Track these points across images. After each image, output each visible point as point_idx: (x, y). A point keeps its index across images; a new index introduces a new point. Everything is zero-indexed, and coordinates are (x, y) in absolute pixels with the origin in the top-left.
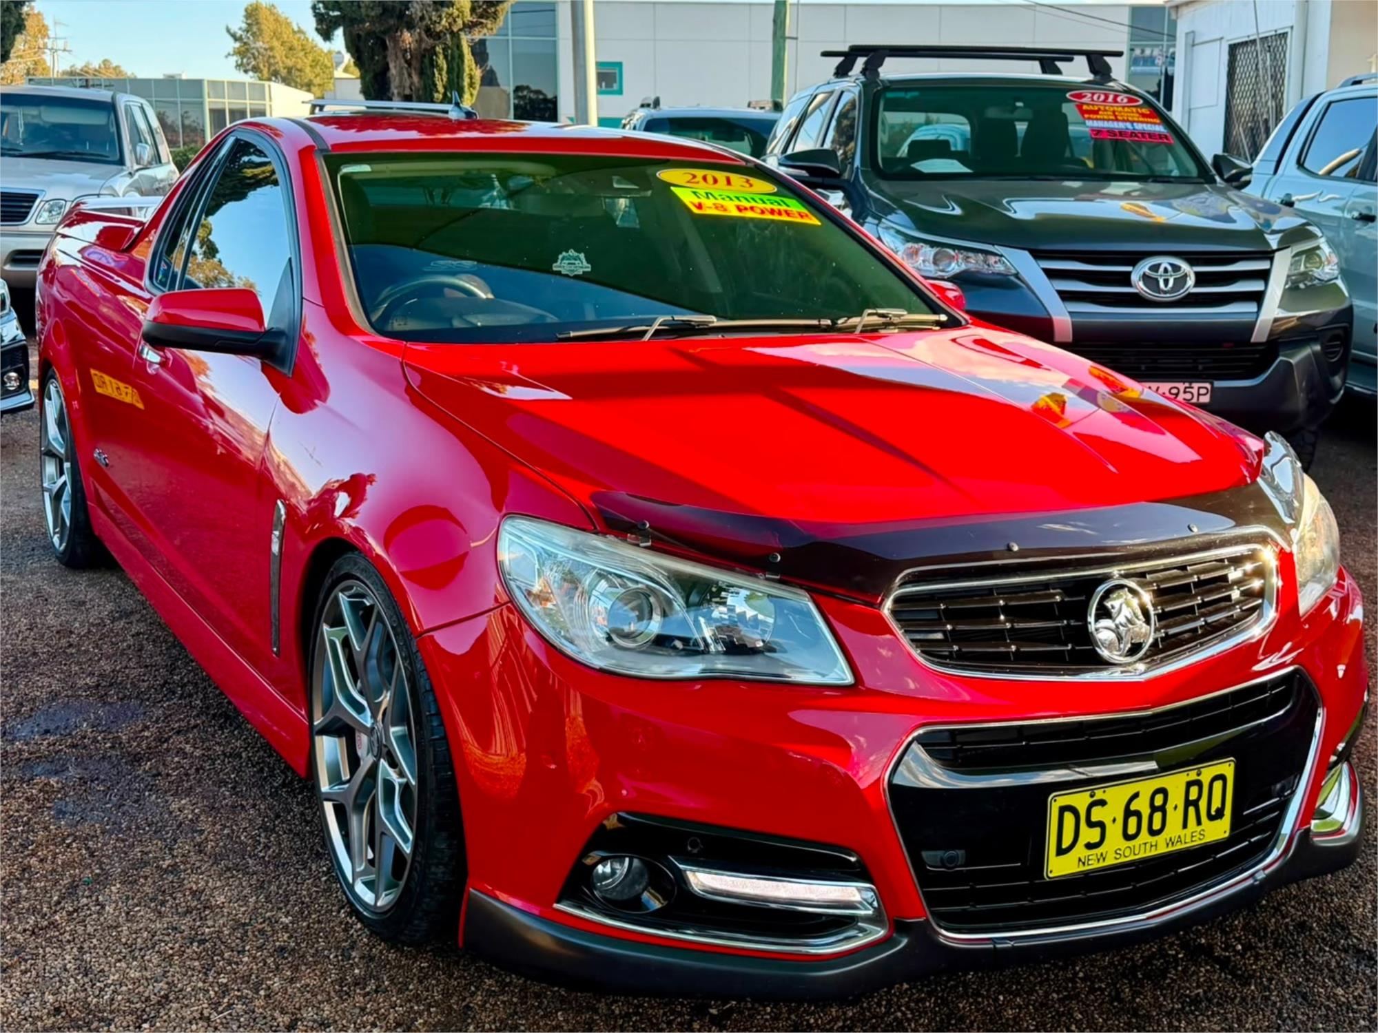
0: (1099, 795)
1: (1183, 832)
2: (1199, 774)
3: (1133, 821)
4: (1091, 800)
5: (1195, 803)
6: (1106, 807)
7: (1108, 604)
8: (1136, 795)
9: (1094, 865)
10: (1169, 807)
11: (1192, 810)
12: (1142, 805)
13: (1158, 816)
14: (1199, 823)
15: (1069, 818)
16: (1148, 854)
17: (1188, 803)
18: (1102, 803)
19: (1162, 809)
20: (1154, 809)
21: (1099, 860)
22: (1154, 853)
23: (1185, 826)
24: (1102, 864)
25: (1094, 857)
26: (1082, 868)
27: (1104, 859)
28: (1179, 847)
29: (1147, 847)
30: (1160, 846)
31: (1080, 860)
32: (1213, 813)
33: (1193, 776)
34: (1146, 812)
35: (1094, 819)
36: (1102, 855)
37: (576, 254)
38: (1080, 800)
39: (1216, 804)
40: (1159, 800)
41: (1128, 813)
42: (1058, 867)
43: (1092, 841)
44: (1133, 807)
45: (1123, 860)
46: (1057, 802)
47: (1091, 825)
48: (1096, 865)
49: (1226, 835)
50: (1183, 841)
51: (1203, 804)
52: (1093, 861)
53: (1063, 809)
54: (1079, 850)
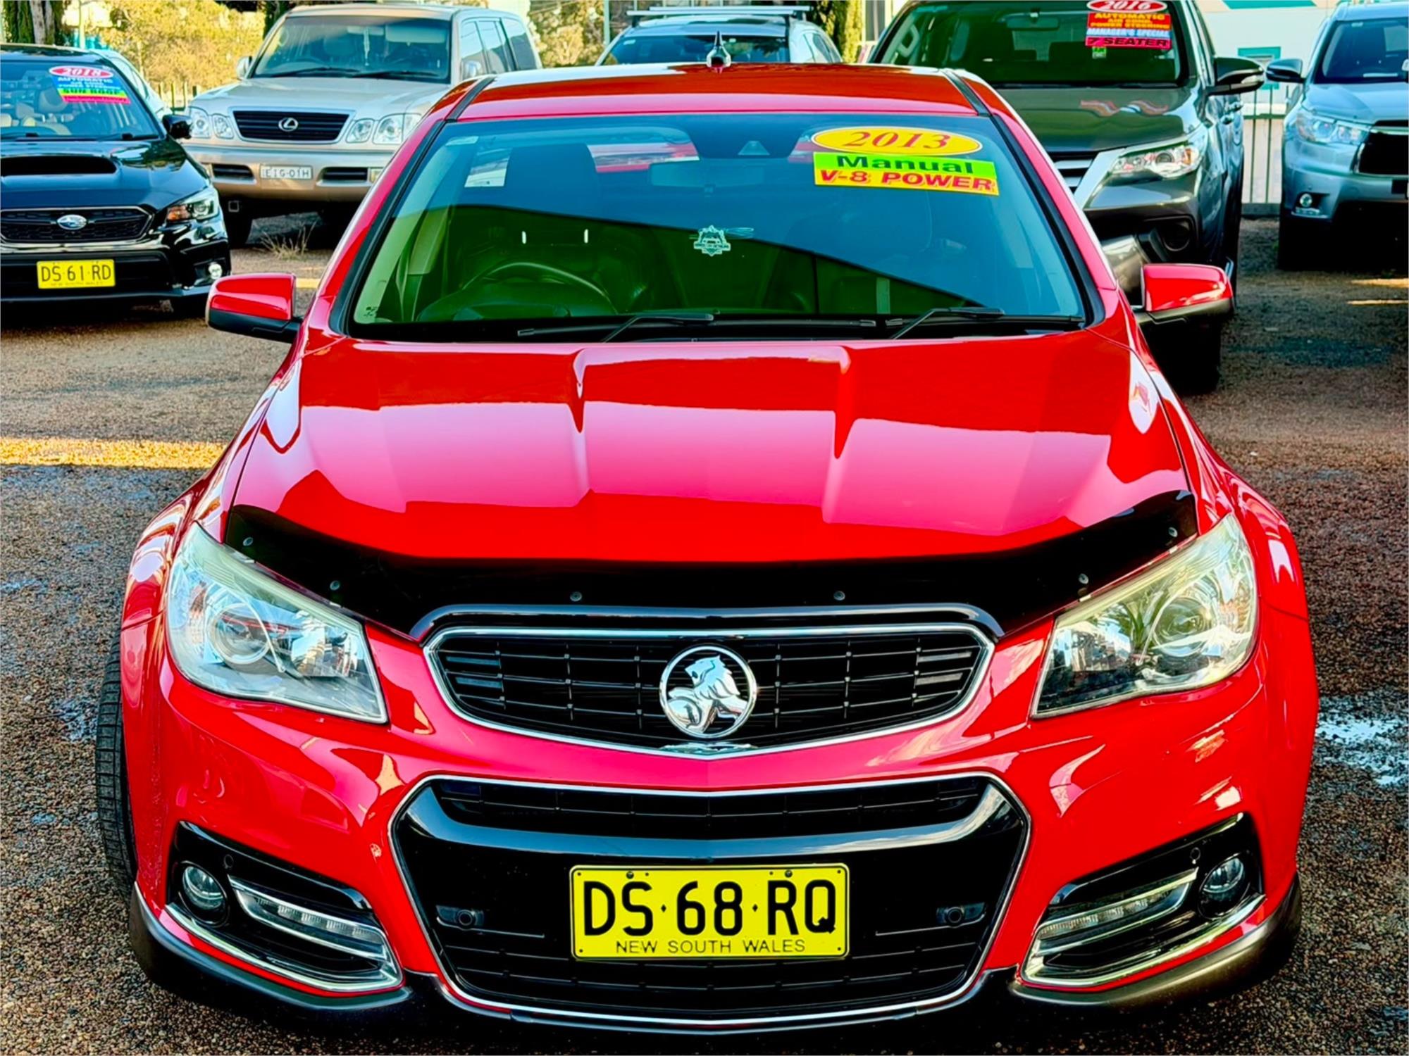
0: (639, 876)
1: (769, 939)
2: (789, 875)
3: (691, 912)
4: (628, 881)
5: (787, 908)
6: (649, 892)
7: (689, 670)
8: (693, 885)
9: (638, 953)
10: (745, 906)
11: (780, 916)
12: (704, 896)
13: (729, 914)
14: (794, 930)
15: (598, 897)
16: (719, 954)
17: (773, 906)
18: (645, 887)
19: (735, 905)
20: (721, 905)
21: (646, 949)
22: (725, 953)
23: (772, 930)
24: (650, 954)
25: (639, 945)
26: (622, 954)
27: (653, 949)
28: (765, 954)
29: (709, 945)
30: (736, 948)
31: (619, 944)
32: (816, 922)
33: (779, 875)
34: (710, 908)
35: (634, 902)
36: (649, 944)
37: (716, 231)
38: (615, 879)
39: (820, 912)
40: (728, 895)
41: (683, 904)
42: (586, 947)
43: (634, 926)
44: (690, 897)
45: (680, 954)
46: (580, 877)
47: (629, 907)
48: (642, 954)
49: (841, 953)
50: (770, 948)
51: (799, 910)
52: (638, 949)
53: (589, 886)
54: (617, 932)
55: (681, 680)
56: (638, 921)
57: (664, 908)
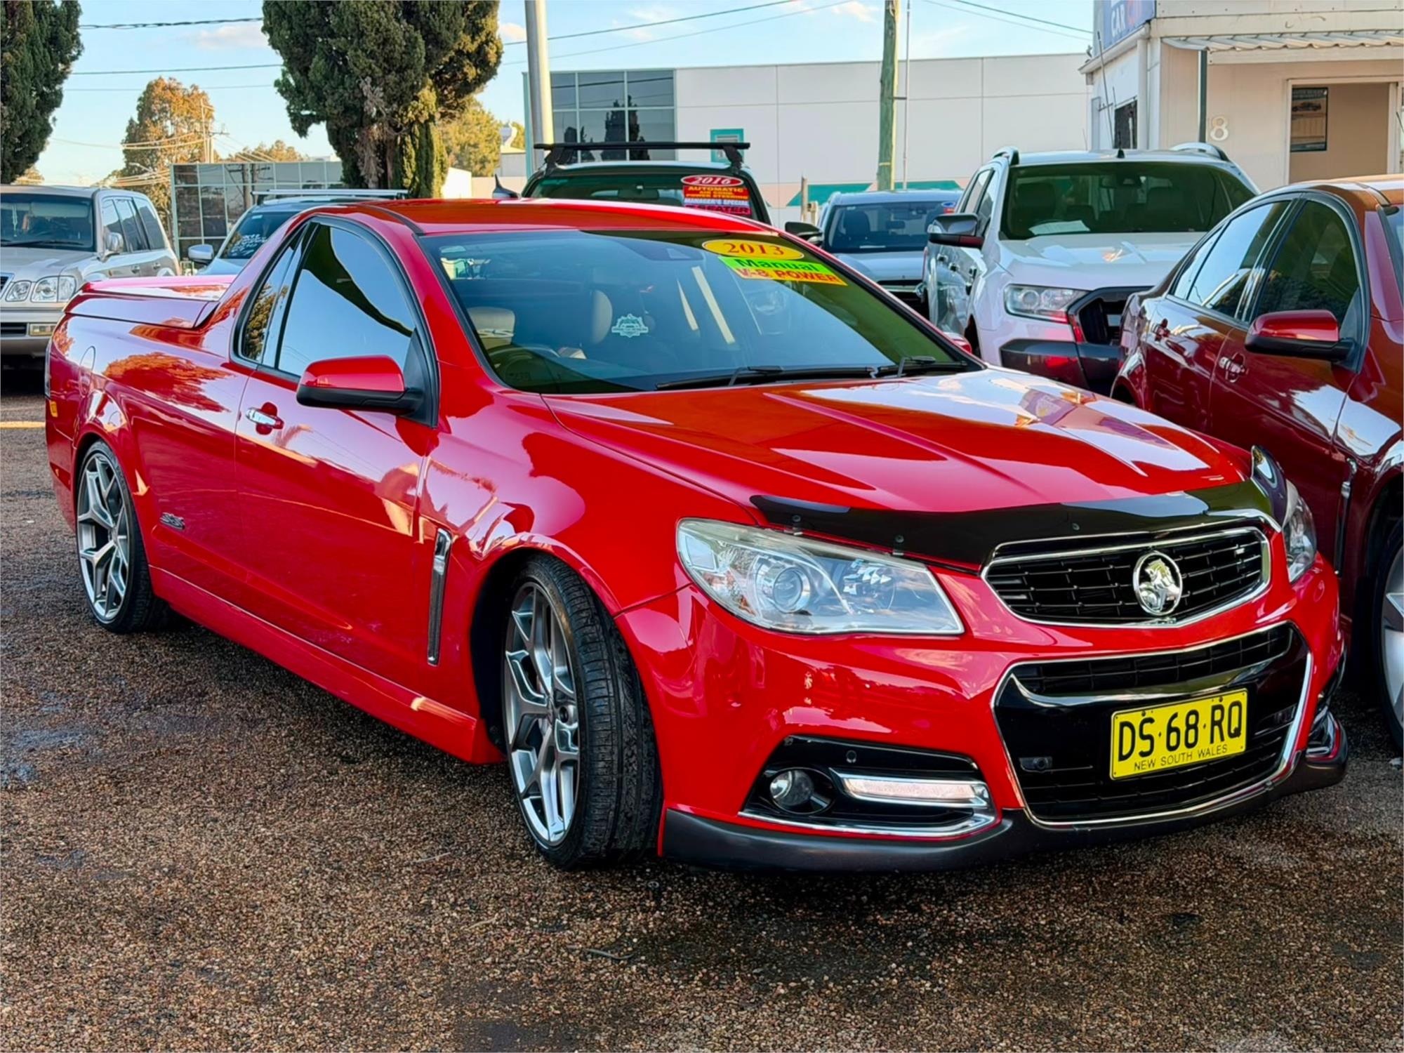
0: (1149, 714)
1: (1211, 746)
2: (1221, 700)
3: (1174, 735)
4: (1143, 718)
5: (1219, 723)
6: (1154, 724)
7: (1148, 570)
8: (1175, 716)
9: (1147, 769)
10: (1200, 726)
11: (1216, 728)
12: (1180, 723)
13: (1192, 732)
14: (1222, 739)
15: (1127, 730)
16: (1184, 762)
17: (1214, 723)
18: (1151, 720)
19: (1195, 727)
20: (1189, 727)
21: (1150, 765)
22: (1189, 761)
23: (1212, 741)
24: (1152, 769)
25: (1146, 763)
26: (1138, 771)
27: (1154, 765)
28: (1208, 757)
29: (1184, 757)
30: (1194, 756)
31: (1136, 765)
32: (1232, 731)
33: (1216, 702)
34: (1183, 729)
35: (1145, 733)
36: (1152, 761)
38: (1135, 717)
39: (1235, 725)
40: (1192, 720)
41: (1170, 729)
42: (1120, 769)
43: (1145, 751)
44: (1174, 725)
45: (1167, 766)
46: (1118, 718)
47: (1143, 737)
49: (1243, 750)
50: (1211, 753)
51: (1225, 724)
52: (1146, 766)
53: (1123, 725)
54: (1136, 757)
55: (1145, 578)
56: (1147, 746)
57: (1160, 735)
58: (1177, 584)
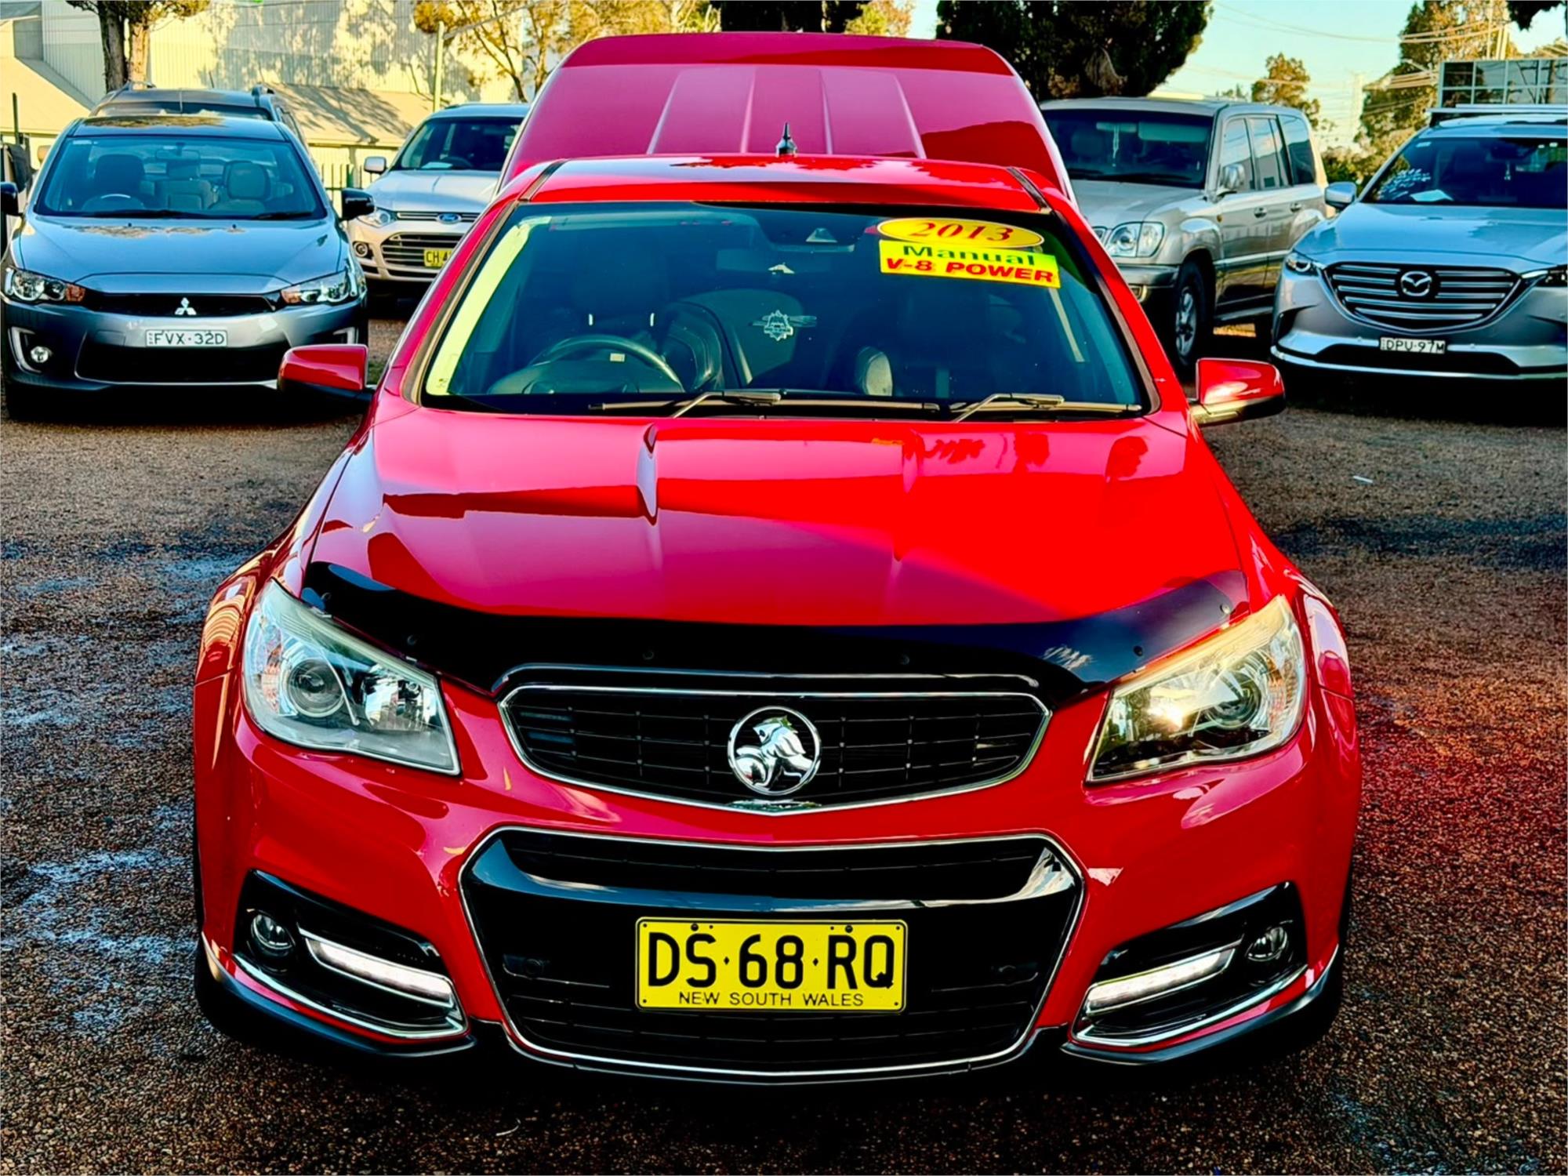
0: (703, 929)
1: (828, 993)
2: (849, 930)
3: (753, 965)
4: (693, 933)
5: (847, 962)
6: (713, 944)
7: (757, 729)
8: (756, 938)
9: (702, 1004)
10: (806, 960)
11: (840, 970)
12: (766, 949)
13: (790, 967)
14: (853, 984)
15: (663, 948)
16: (778, 1006)
17: (833, 961)
18: (710, 939)
19: (797, 959)
20: (782, 959)
21: (708, 1001)
22: (786, 1006)
23: (831, 984)
24: (711, 1005)
25: (702, 996)
26: (684, 1005)
27: (715, 1001)
28: (824, 1007)
29: (769, 997)
30: (796, 1000)
31: (682, 995)
32: (874, 977)
33: (840, 930)
34: (772, 960)
35: (698, 954)
36: (712, 995)
38: (680, 931)
39: (879, 967)
40: (790, 949)
41: (745, 957)
42: (650, 997)
43: (697, 978)
44: (753, 949)
45: (741, 1006)
46: (646, 929)
47: (692, 958)
48: (704, 1005)
49: (898, 1007)
50: (830, 1002)
51: (858, 965)
52: (701, 1001)
53: (654, 938)
54: (680, 983)
55: (749, 738)
56: (701, 972)
57: (727, 961)
58: (809, 754)
